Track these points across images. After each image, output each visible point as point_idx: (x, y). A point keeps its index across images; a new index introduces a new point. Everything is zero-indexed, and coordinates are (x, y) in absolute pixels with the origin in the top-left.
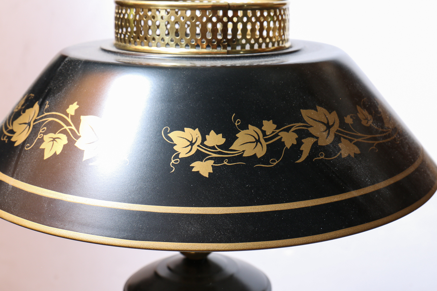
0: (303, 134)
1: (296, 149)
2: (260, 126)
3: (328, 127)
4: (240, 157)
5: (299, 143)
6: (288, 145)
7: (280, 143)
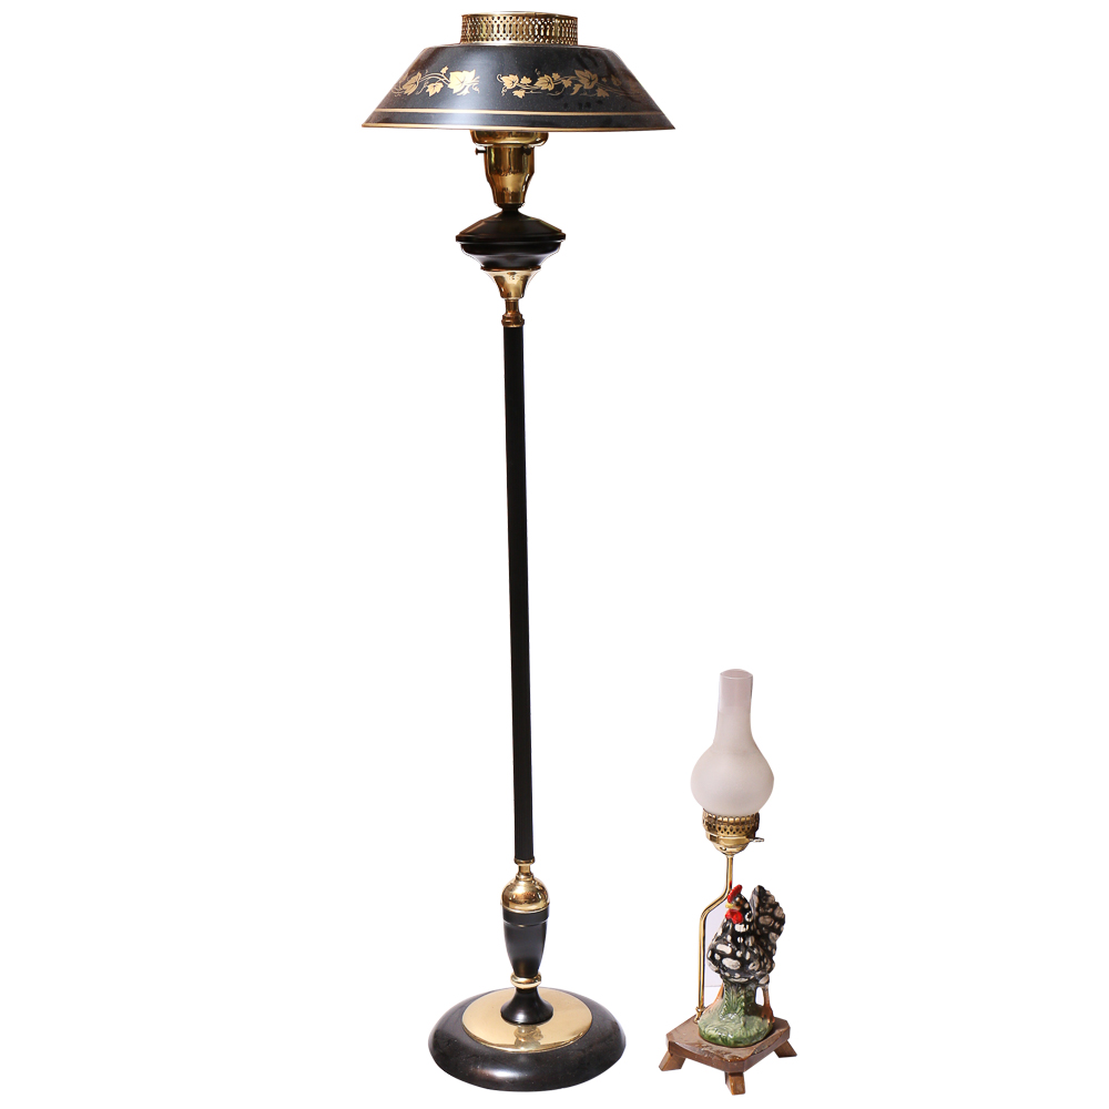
0: (575, 82)
1: (570, 89)
2: (551, 76)
3: (591, 81)
4: (539, 90)
5: (573, 85)
6: (566, 86)
7: (562, 85)
